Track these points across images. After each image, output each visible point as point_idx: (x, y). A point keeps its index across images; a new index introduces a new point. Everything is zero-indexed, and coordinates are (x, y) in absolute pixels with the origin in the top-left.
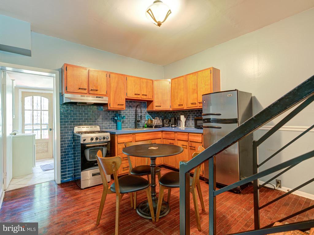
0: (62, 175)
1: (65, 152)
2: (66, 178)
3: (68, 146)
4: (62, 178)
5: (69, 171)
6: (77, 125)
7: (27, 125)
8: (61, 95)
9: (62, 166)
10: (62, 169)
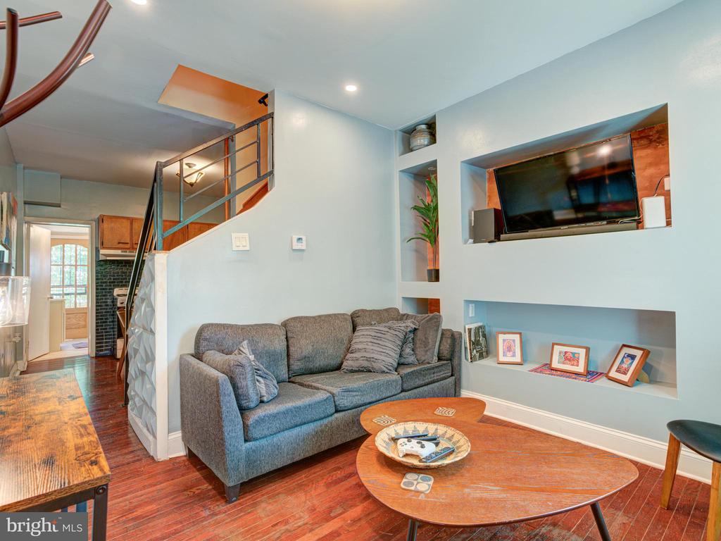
0: (97, 347)
1: (102, 319)
2: (102, 350)
3: (105, 312)
4: (97, 351)
5: (106, 342)
6: (118, 286)
7: (54, 287)
8: (97, 251)
9: (97, 336)
10: (97, 339)
